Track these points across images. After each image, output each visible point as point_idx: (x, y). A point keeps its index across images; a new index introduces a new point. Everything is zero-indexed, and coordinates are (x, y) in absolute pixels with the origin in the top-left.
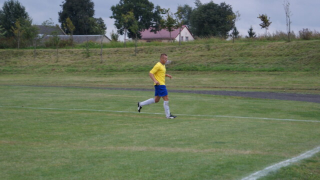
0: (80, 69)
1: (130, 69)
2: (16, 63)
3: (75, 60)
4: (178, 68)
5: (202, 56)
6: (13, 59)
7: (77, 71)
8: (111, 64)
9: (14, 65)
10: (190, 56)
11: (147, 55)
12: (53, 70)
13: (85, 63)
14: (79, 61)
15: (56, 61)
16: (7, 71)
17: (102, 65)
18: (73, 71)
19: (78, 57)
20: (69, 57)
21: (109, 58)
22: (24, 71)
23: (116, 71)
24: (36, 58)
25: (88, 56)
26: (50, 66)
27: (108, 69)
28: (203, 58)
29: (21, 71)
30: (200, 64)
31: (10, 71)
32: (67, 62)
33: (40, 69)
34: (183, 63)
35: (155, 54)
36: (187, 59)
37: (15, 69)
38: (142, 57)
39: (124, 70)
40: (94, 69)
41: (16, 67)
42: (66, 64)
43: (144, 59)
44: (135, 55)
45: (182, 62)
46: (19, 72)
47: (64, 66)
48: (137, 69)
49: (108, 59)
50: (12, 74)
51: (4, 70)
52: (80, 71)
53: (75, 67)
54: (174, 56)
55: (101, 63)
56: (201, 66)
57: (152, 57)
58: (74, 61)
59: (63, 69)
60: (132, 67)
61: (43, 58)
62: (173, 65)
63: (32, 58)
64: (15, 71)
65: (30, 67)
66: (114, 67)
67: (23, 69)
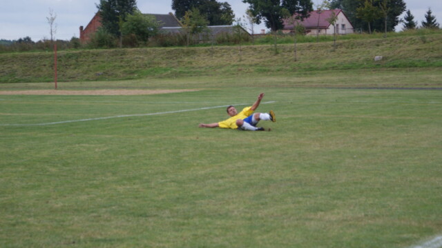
0: (272, 68)
1: (333, 67)
2: (191, 63)
3: (261, 58)
4: (391, 65)
5: (418, 50)
6: (186, 59)
7: (269, 71)
8: (308, 62)
9: (189, 65)
10: (404, 50)
11: (349, 50)
12: (240, 70)
13: (275, 61)
14: (267, 59)
15: (238, 59)
16: (184, 73)
17: (297, 63)
18: (265, 71)
19: (263, 55)
20: (253, 54)
21: (302, 54)
22: (205, 72)
23: (317, 69)
24: (214, 58)
25: (277, 53)
26: (234, 66)
27: (307, 67)
28: (420, 52)
29: (201, 72)
30: (417, 59)
31: (188, 73)
32: (253, 61)
33: (223, 70)
34: (397, 59)
35: (357, 49)
36: (401, 54)
37: (192, 70)
38: (343, 52)
39: (326, 69)
40: (288, 68)
41: (193, 68)
42: (253, 63)
43: (346, 55)
44: (334, 51)
45: (395, 57)
46: (198, 74)
47: (251, 65)
48: (342, 67)
49: (302, 56)
50: (191, 76)
51: (180, 72)
52: (273, 71)
53: (265, 66)
54: (383, 50)
55: (295, 61)
56: (419, 61)
57: (356, 52)
58: (262, 60)
59: (252, 69)
60: (335, 65)
61: (222, 56)
62: (385, 62)
63: (208, 57)
64: (195, 72)
65: (210, 67)
66: (312, 66)
67: (203, 70)
